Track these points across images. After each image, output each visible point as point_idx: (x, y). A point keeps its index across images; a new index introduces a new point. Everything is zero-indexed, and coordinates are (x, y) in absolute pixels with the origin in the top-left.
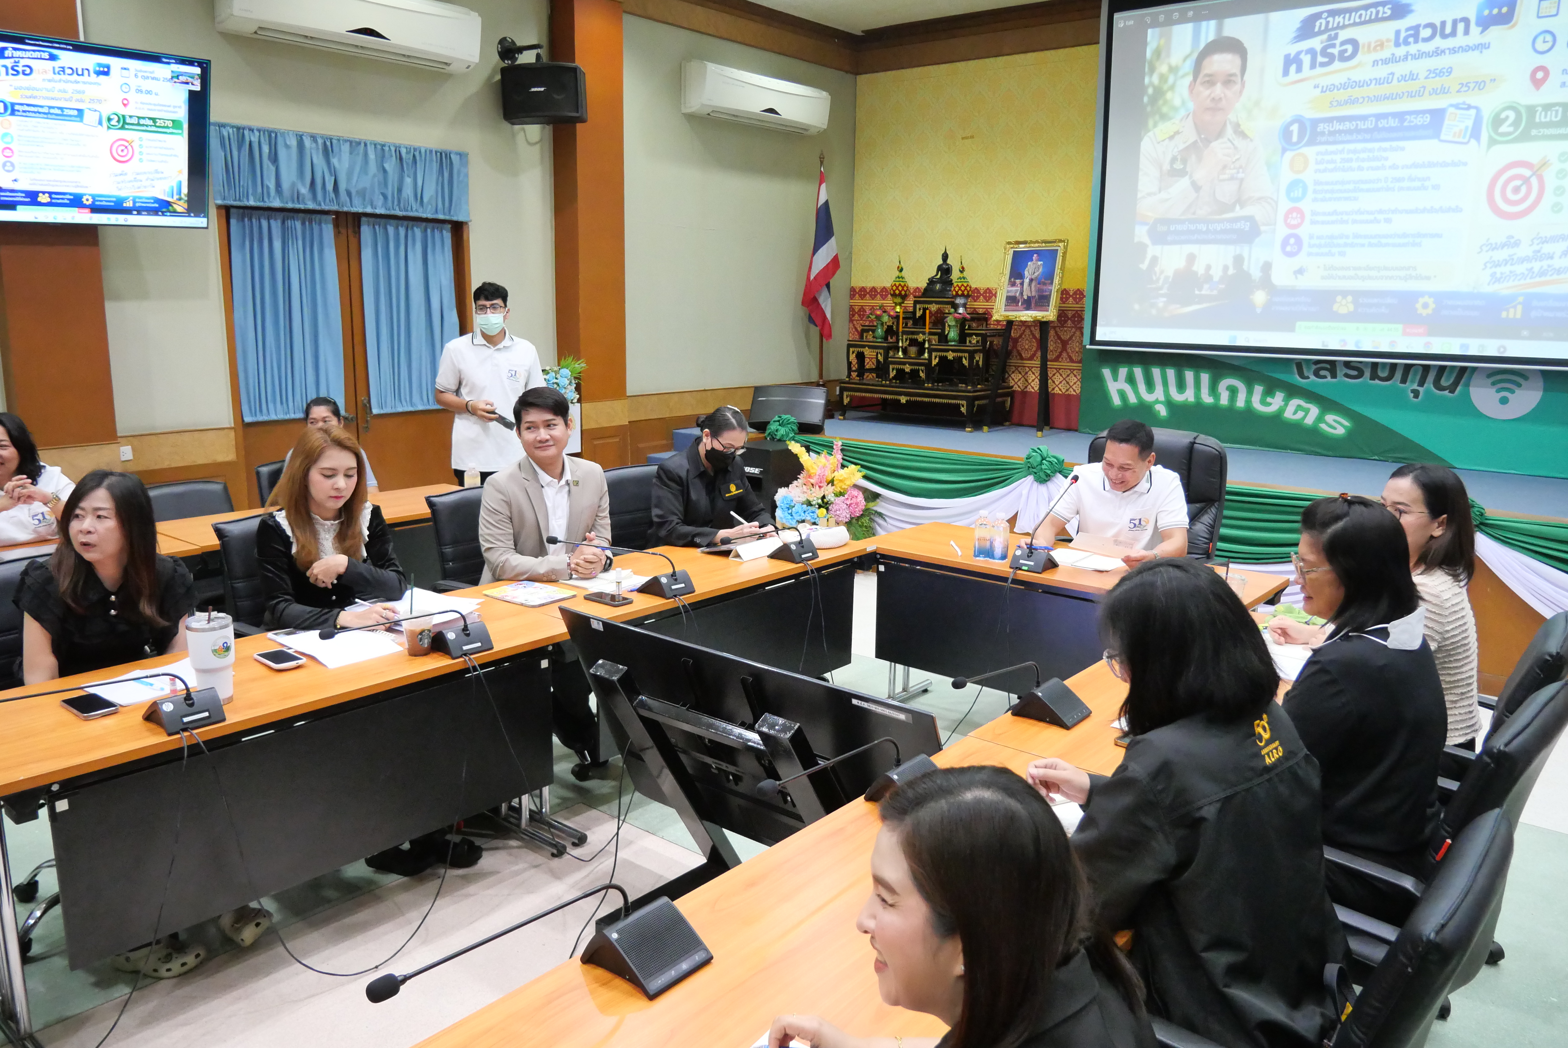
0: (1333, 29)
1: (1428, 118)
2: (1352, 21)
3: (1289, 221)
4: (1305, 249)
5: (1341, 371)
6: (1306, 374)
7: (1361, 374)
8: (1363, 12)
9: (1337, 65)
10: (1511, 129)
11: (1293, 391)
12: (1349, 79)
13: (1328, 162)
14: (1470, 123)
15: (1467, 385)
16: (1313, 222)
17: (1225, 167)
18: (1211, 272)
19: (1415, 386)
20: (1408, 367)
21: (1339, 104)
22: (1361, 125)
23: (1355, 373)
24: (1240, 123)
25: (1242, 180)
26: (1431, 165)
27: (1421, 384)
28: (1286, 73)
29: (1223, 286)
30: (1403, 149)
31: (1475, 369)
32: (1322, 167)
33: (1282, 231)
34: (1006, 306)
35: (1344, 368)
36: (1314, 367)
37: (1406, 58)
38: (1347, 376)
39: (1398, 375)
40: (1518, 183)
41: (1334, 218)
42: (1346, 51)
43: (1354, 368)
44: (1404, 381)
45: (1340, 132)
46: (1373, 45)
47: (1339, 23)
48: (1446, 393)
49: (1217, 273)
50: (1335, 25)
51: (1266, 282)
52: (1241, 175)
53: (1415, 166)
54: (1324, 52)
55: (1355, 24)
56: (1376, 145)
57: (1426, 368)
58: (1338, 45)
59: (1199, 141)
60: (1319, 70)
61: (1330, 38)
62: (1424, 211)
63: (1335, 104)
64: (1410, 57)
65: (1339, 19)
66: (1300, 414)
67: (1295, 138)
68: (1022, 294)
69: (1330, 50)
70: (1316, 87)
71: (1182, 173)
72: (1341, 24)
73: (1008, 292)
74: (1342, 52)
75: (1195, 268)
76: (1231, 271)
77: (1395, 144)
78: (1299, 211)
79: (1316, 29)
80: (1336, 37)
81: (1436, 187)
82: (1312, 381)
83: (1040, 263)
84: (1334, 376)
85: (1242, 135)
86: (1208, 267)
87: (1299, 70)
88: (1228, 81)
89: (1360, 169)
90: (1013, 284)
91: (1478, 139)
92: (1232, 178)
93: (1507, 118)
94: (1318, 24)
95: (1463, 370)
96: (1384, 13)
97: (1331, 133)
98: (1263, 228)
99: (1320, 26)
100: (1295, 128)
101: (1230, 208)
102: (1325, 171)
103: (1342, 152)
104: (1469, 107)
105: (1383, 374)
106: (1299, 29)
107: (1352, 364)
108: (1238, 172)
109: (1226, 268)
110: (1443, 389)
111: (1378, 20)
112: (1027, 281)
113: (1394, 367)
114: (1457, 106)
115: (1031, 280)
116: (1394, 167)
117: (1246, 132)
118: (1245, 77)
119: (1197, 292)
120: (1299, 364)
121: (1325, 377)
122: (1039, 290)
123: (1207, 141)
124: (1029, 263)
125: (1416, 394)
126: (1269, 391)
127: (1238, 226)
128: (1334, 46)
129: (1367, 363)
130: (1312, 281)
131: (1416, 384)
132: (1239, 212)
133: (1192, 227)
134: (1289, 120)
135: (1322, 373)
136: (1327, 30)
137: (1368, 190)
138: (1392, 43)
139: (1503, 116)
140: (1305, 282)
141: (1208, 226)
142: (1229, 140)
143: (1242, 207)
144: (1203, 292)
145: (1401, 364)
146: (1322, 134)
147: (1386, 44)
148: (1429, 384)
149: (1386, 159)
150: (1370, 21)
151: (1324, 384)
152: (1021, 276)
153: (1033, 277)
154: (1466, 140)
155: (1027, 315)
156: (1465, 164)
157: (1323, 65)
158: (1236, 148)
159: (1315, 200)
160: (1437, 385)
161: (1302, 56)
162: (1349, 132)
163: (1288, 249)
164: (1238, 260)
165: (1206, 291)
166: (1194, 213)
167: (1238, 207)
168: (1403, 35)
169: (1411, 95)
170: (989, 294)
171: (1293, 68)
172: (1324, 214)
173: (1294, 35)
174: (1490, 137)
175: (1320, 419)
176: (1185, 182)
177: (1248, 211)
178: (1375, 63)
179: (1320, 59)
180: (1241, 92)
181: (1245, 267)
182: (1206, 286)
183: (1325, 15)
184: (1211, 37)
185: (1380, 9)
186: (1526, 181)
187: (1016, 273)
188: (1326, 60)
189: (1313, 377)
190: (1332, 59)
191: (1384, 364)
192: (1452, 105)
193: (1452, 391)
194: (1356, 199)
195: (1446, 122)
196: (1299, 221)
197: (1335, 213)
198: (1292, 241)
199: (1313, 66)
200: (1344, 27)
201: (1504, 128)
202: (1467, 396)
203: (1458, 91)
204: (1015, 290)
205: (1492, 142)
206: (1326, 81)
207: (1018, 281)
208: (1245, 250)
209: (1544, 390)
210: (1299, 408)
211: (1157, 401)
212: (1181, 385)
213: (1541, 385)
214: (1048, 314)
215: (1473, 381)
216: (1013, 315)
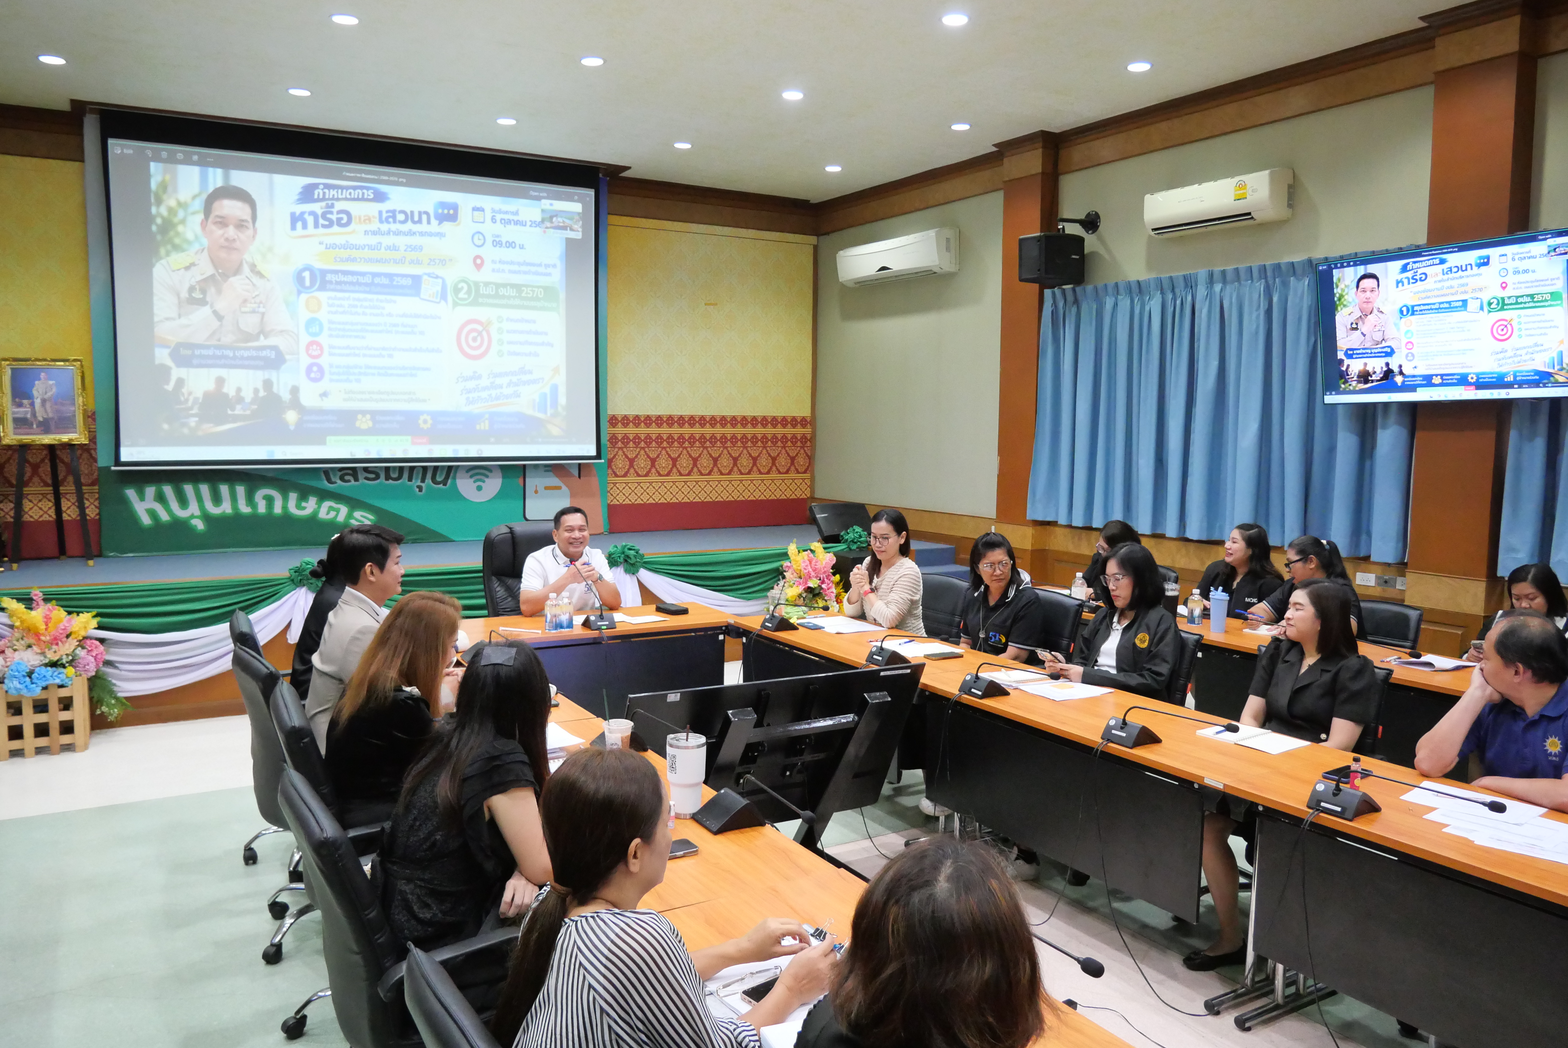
0: (329, 199)
1: (409, 281)
2: (344, 196)
3: (310, 352)
4: (327, 376)
5: (361, 475)
6: (333, 480)
7: (378, 477)
8: (352, 191)
9: (336, 229)
10: (466, 296)
11: (324, 495)
12: (347, 242)
13: (338, 306)
14: (439, 288)
15: (454, 478)
16: (331, 354)
17: (245, 301)
18: (243, 394)
19: (419, 483)
20: (412, 469)
21: (342, 260)
22: (361, 279)
23: (373, 476)
24: (256, 263)
25: (263, 314)
26: (417, 316)
27: (423, 481)
28: (293, 227)
29: (256, 407)
30: (395, 302)
31: (458, 466)
32: (333, 309)
33: (305, 361)
34: (15, 428)
35: (364, 473)
36: (340, 473)
37: (389, 233)
38: (367, 479)
39: (406, 475)
40: (475, 334)
41: (348, 351)
42: (342, 219)
43: (371, 472)
44: (410, 479)
45: (345, 283)
46: (363, 219)
47: (333, 195)
48: (441, 486)
49: (248, 395)
50: (331, 197)
51: (295, 403)
52: (262, 310)
53: (404, 315)
54: (324, 215)
55: (346, 199)
56: (375, 297)
57: (425, 469)
58: (335, 213)
59: (217, 274)
60: (321, 230)
61: (328, 206)
62: (415, 350)
63: (338, 260)
64: (391, 233)
65: (333, 192)
66: (332, 514)
67: (308, 283)
68: (34, 414)
69: (329, 216)
70: (321, 243)
71: (202, 302)
72: (336, 197)
73: (14, 413)
74: (339, 220)
75: (225, 390)
76: (262, 393)
77: (389, 297)
78: (318, 344)
79: (316, 197)
80: (332, 206)
81: (422, 333)
82: (339, 486)
83: (51, 382)
84: (356, 480)
85: (260, 274)
86: (239, 390)
87: (305, 226)
88: (240, 225)
89: (364, 314)
90: (20, 405)
91: (446, 301)
92: (254, 312)
93: (462, 288)
94: (316, 192)
95: (450, 468)
96: (368, 195)
97: (338, 283)
98: (287, 357)
99: (319, 195)
100: (307, 274)
101: (256, 338)
102: (336, 313)
103: (348, 299)
104: (437, 277)
105: (395, 475)
106: (301, 193)
107: (369, 469)
108: (259, 307)
109: (256, 391)
110: (439, 483)
111: (363, 199)
112: (38, 402)
113: (401, 469)
114: (429, 275)
115: (44, 401)
116: (390, 315)
117: (263, 272)
118: (258, 224)
119: (230, 412)
120: (326, 472)
121: (349, 481)
122: (57, 412)
123: (225, 276)
124: (37, 382)
125: (420, 488)
126: (303, 497)
127: (264, 353)
128: (331, 213)
129: (381, 468)
130: (334, 403)
131: (419, 481)
132: (262, 342)
133: (218, 353)
134: (301, 267)
135: (347, 478)
136: (324, 199)
137: (372, 331)
138: (377, 220)
139: (460, 286)
140: (328, 404)
141: (234, 353)
142: (247, 277)
143: (266, 337)
144: (236, 412)
145: (407, 466)
146: (331, 282)
147: (372, 219)
148: (428, 480)
149: (383, 308)
150: (358, 199)
151: (349, 487)
152: (30, 397)
153: (46, 397)
154: (438, 300)
155: (44, 439)
156: (440, 318)
157: (324, 226)
158: (254, 285)
159: (331, 336)
160: (434, 481)
161: (306, 216)
162: (351, 283)
163: (313, 375)
164: (268, 384)
165: (238, 411)
166: (219, 340)
167: (262, 337)
168: (384, 215)
169: (396, 262)
171: (299, 225)
172: (339, 348)
173: (297, 197)
174: (454, 300)
175: (350, 516)
176: (206, 310)
177: (272, 341)
178: (366, 232)
179: (321, 221)
180: (254, 237)
181: (275, 390)
182: (238, 407)
183: (321, 187)
184: (220, 183)
185: (365, 191)
186: (480, 333)
187: (22, 392)
188: (327, 223)
189: (339, 482)
190: (331, 224)
191: (394, 468)
192: (426, 274)
193: (445, 484)
194: (363, 337)
195: (423, 286)
196: (319, 352)
197: (348, 347)
198: (315, 369)
199: (316, 225)
200: (338, 199)
201: (461, 295)
202: (455, 485)
203: (428, 264)
204: (24, 411)
205: (455, 304)
206: (329, 240)
207: (25, 402)
208: (273, 375)
209: (503, 477)
210: (331, 508)
211: (193, 516)
212: (217, 499)
213: (499, 473)
214: (77, 437)
215: (458, 475)
216: (27, 438)
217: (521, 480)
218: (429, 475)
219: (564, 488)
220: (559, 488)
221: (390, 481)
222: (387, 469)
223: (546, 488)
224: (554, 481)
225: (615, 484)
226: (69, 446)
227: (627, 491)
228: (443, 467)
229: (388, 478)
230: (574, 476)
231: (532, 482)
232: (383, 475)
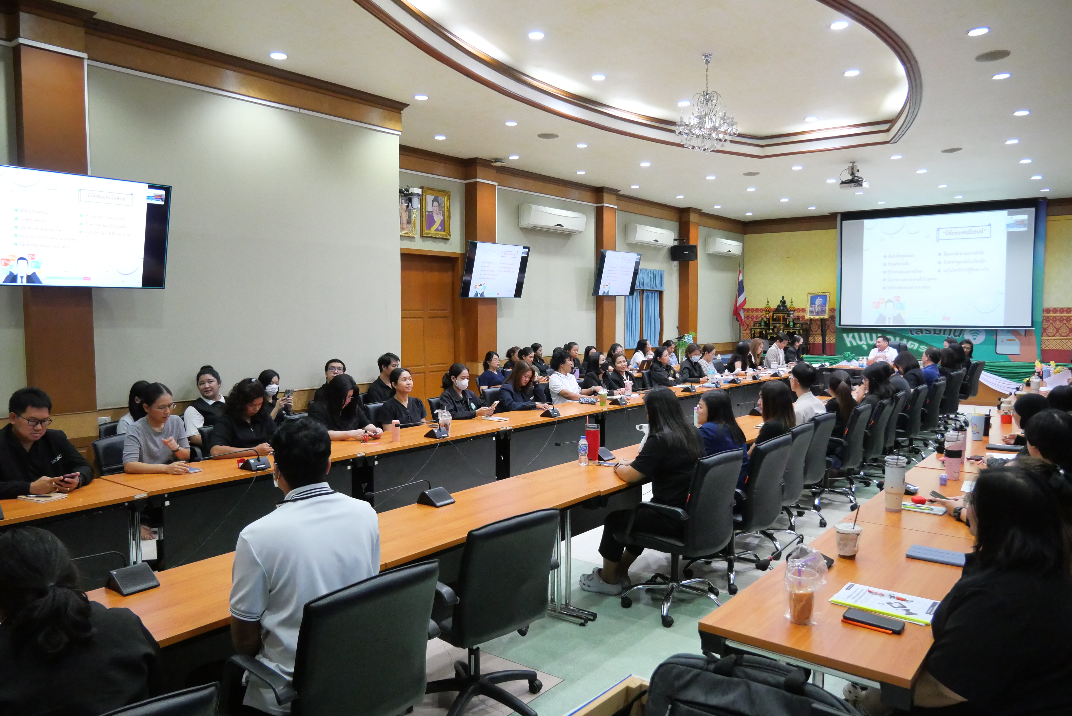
5: (924, 332)
6: (913, 333)
7: (931, 333)
11: (909, 339)
31: (965, 330)
36: (915, 331)
38: (927, 333)
43: (928, 331)
66: (912, 346)
68: (815, 310)
82: (915, 336)
83: (821, 299)
84: (922, 333)
90: (812, 307)
112: (816, 306)
115: (818, 305)
120: (911, 330)
121: (920, 334)
122: (821, 309)
124: (817, 300)
126: (901, 339)
129: (932, 329)
135: (918, 333)
145: (943, 329)
151: (920, 336)
152: (815, 304)
155: (817, 317)
170: (804, 310)
175: (919, 347)
187: (812, 303)
189: (915, 334)
191: (938, 329)
204: (813, 309)
207: (813, 306)
209: (986, 335)
210: (912, 344)
211: (863, 344)
212: (871, 339)
213: (985, 334)
214: (826, 316)
215: (965, 333)
216: (812, 317)
217: (995, 337)
218: (952, 332)
219: (1017, 340)
220: (1014, 340)
221: (936, 335)
222: (935, 330)
223: (1008, 340)
224: (1012, 337)
225: (1047, 340)
226: (825, 319)
227: (1054, 343)
228: (959, 329)
229: (935, 333)
230: (1022, 335)
231: (1000, 338)
232: (933, 332)
